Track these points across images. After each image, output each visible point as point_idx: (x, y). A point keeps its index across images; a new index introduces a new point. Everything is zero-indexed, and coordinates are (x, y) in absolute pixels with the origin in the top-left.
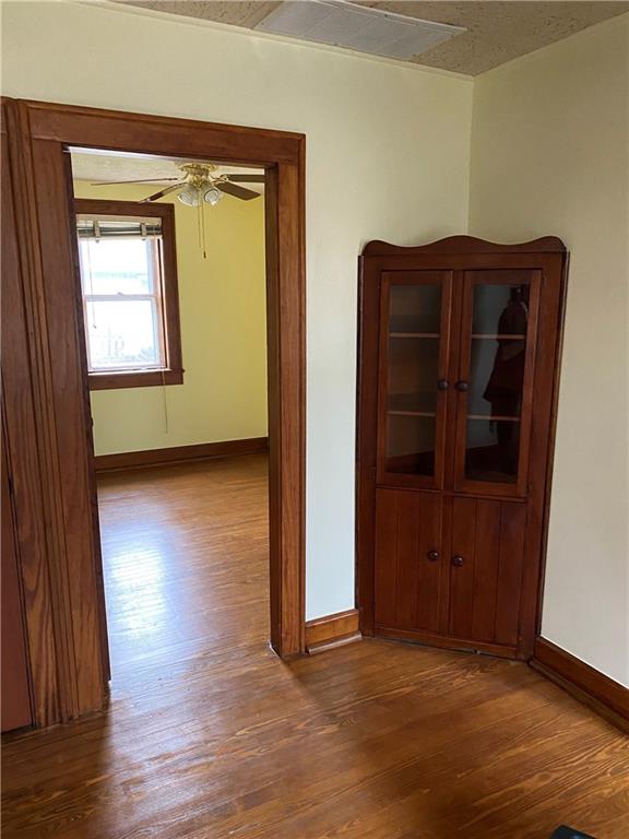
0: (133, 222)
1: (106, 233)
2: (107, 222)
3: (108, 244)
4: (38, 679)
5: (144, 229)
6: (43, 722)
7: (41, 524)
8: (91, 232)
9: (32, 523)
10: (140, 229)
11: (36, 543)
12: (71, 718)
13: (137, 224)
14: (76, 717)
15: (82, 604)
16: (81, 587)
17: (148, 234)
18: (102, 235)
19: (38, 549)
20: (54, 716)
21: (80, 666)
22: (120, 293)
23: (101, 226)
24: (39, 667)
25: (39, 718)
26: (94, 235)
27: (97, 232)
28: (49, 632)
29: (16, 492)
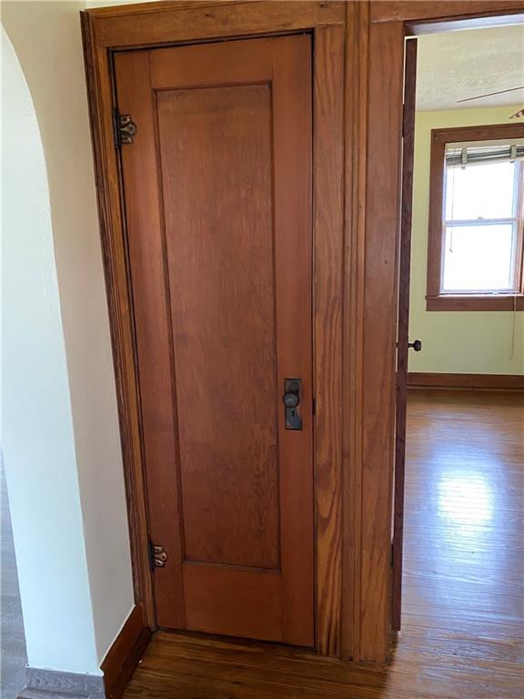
0: (504, 145)
1: (473, 159)
2: (474, 148)
3: (474, 170)
4: (323, 606)
5: (514, 151)
6: (324, 651)
7: (339, 452)
8: (458, 160)
9: (331, 449)
10: (510, 151)
11: (333, 470)
12: (351, 659)
13: (507, 147)
14: (356, 660)
15: (373, 547)
16: (374, 528)
17: (517, 156)
18: (468, 161)
19: (334, 477)
20: (335, 649)
21: (365, 611)
22: (480, 218)
23: (469, 152)
24: (325, 595)
25: (321, 646)
26: (461, 162)
27: (464, 159)
28: (337, 566)
29: (318, 413)
